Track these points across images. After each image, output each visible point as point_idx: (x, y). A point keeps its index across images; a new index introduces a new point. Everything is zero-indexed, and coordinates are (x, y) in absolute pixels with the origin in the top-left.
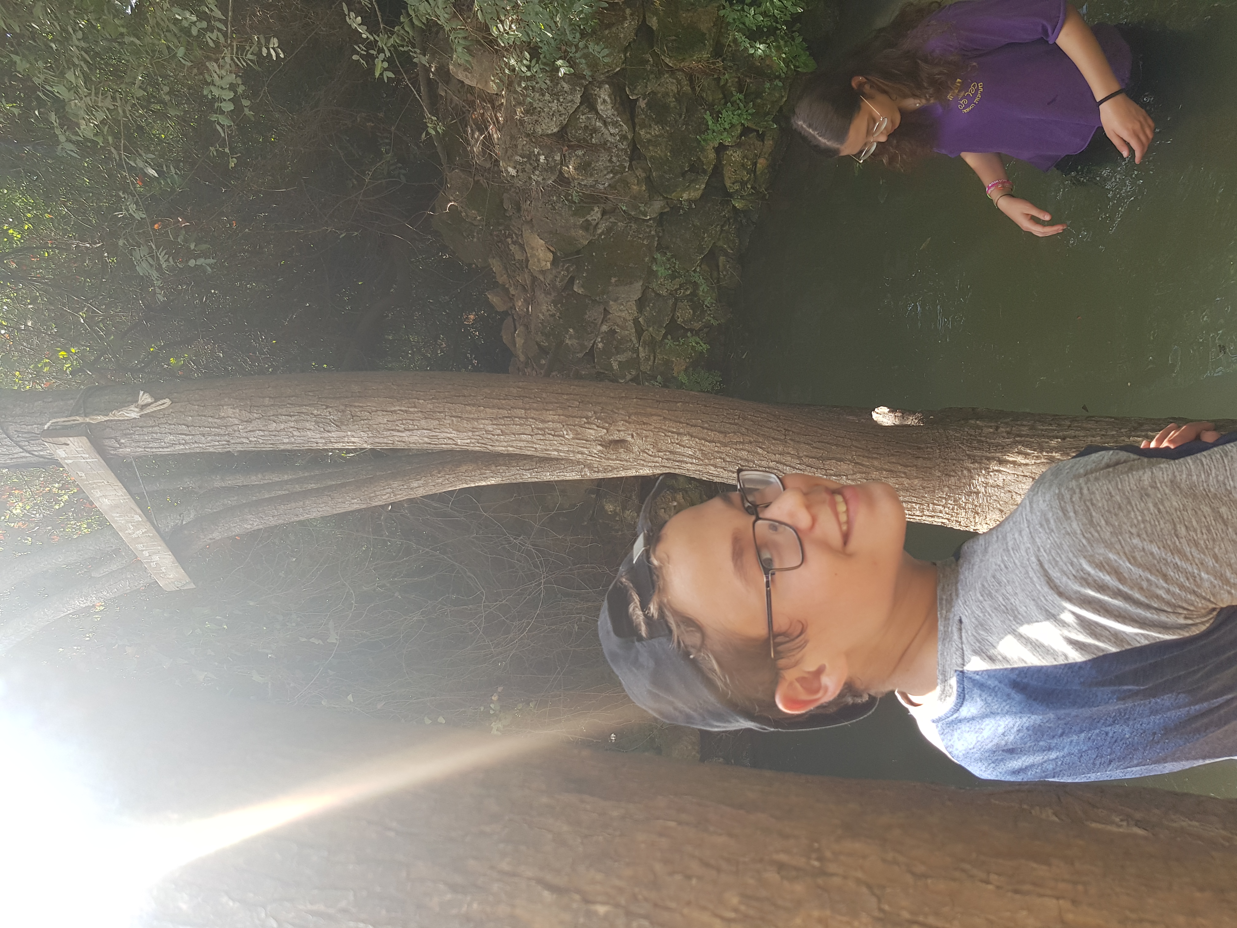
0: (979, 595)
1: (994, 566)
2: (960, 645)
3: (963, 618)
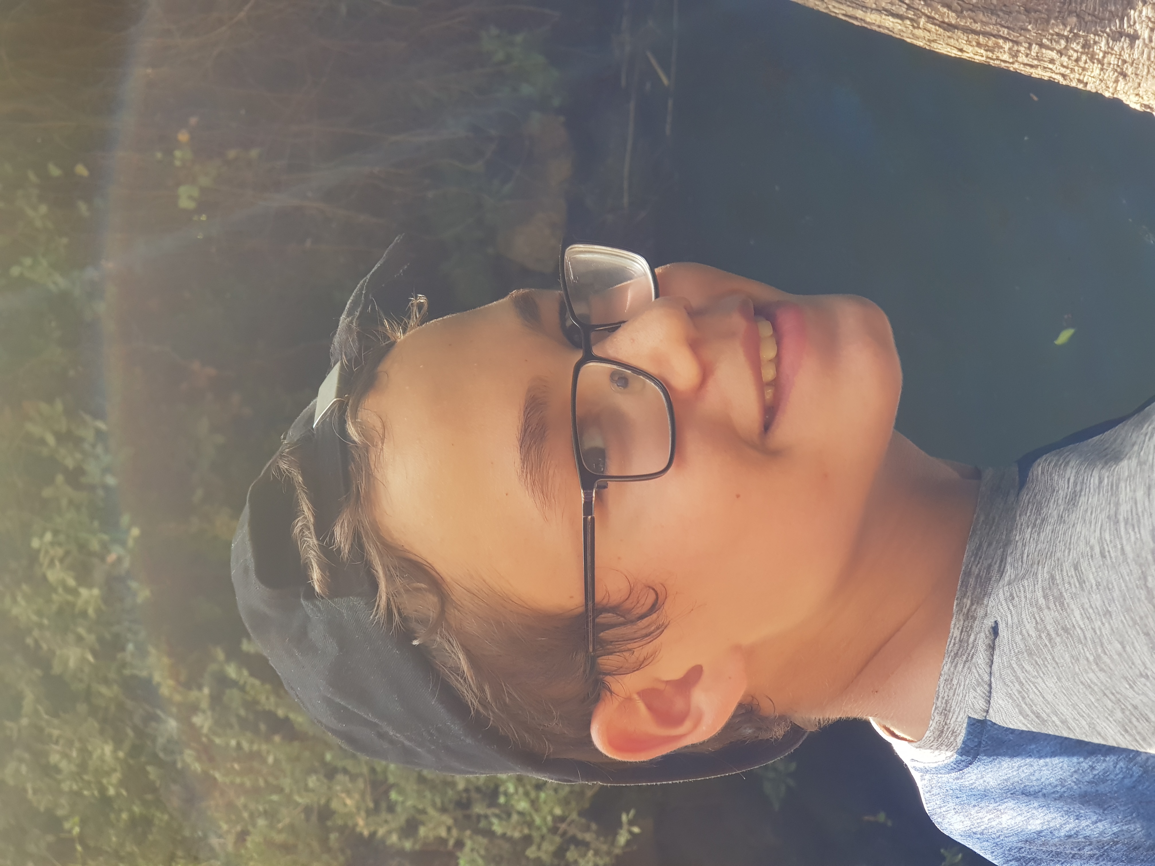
0: (1039, 594)
1: (1082, 544)
2: (986, 678)
3: (1001, 627)
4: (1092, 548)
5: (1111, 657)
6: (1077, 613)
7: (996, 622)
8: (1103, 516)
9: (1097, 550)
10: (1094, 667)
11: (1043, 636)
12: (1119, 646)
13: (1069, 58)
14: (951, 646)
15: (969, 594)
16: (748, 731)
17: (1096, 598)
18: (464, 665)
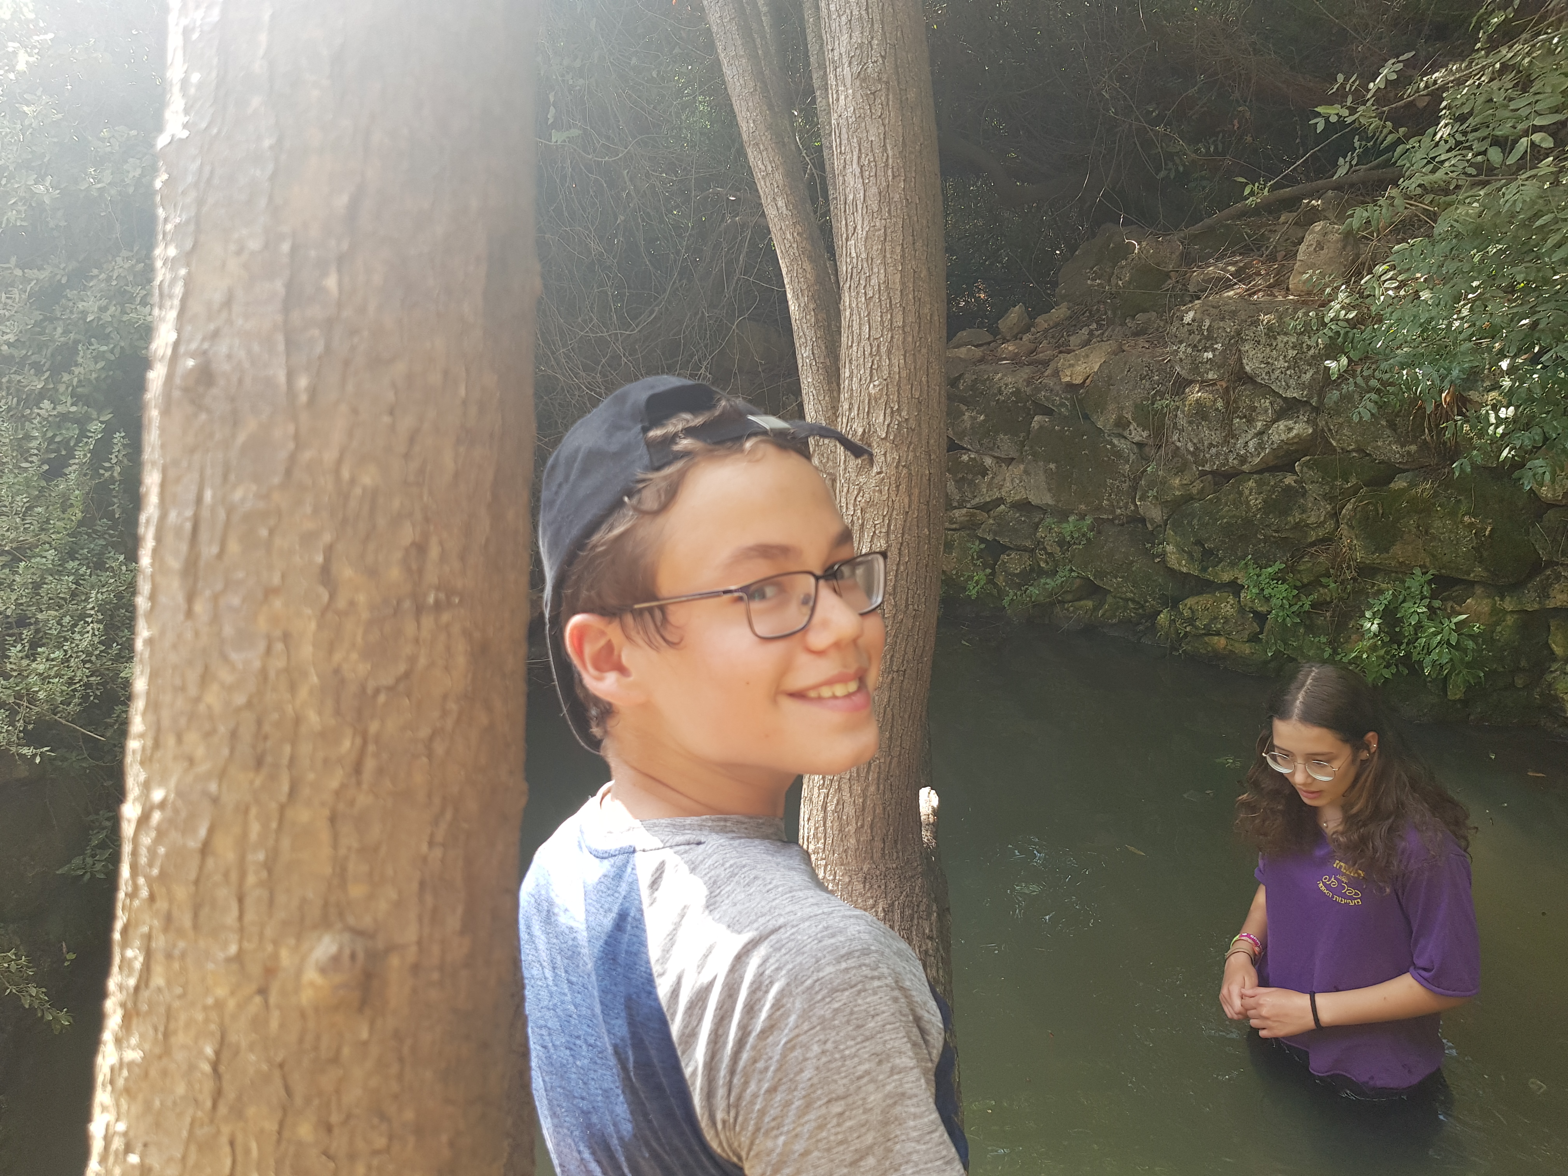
0: (732, 862)
1: (770, 877)
3: (702, 847)
4: (770, 883)
7: (705, 842)
8: (791, 884)
9: (771, 886)
14: (679, 820)
15: (715, 823)
16: (594, 712)
18: (617, 531)
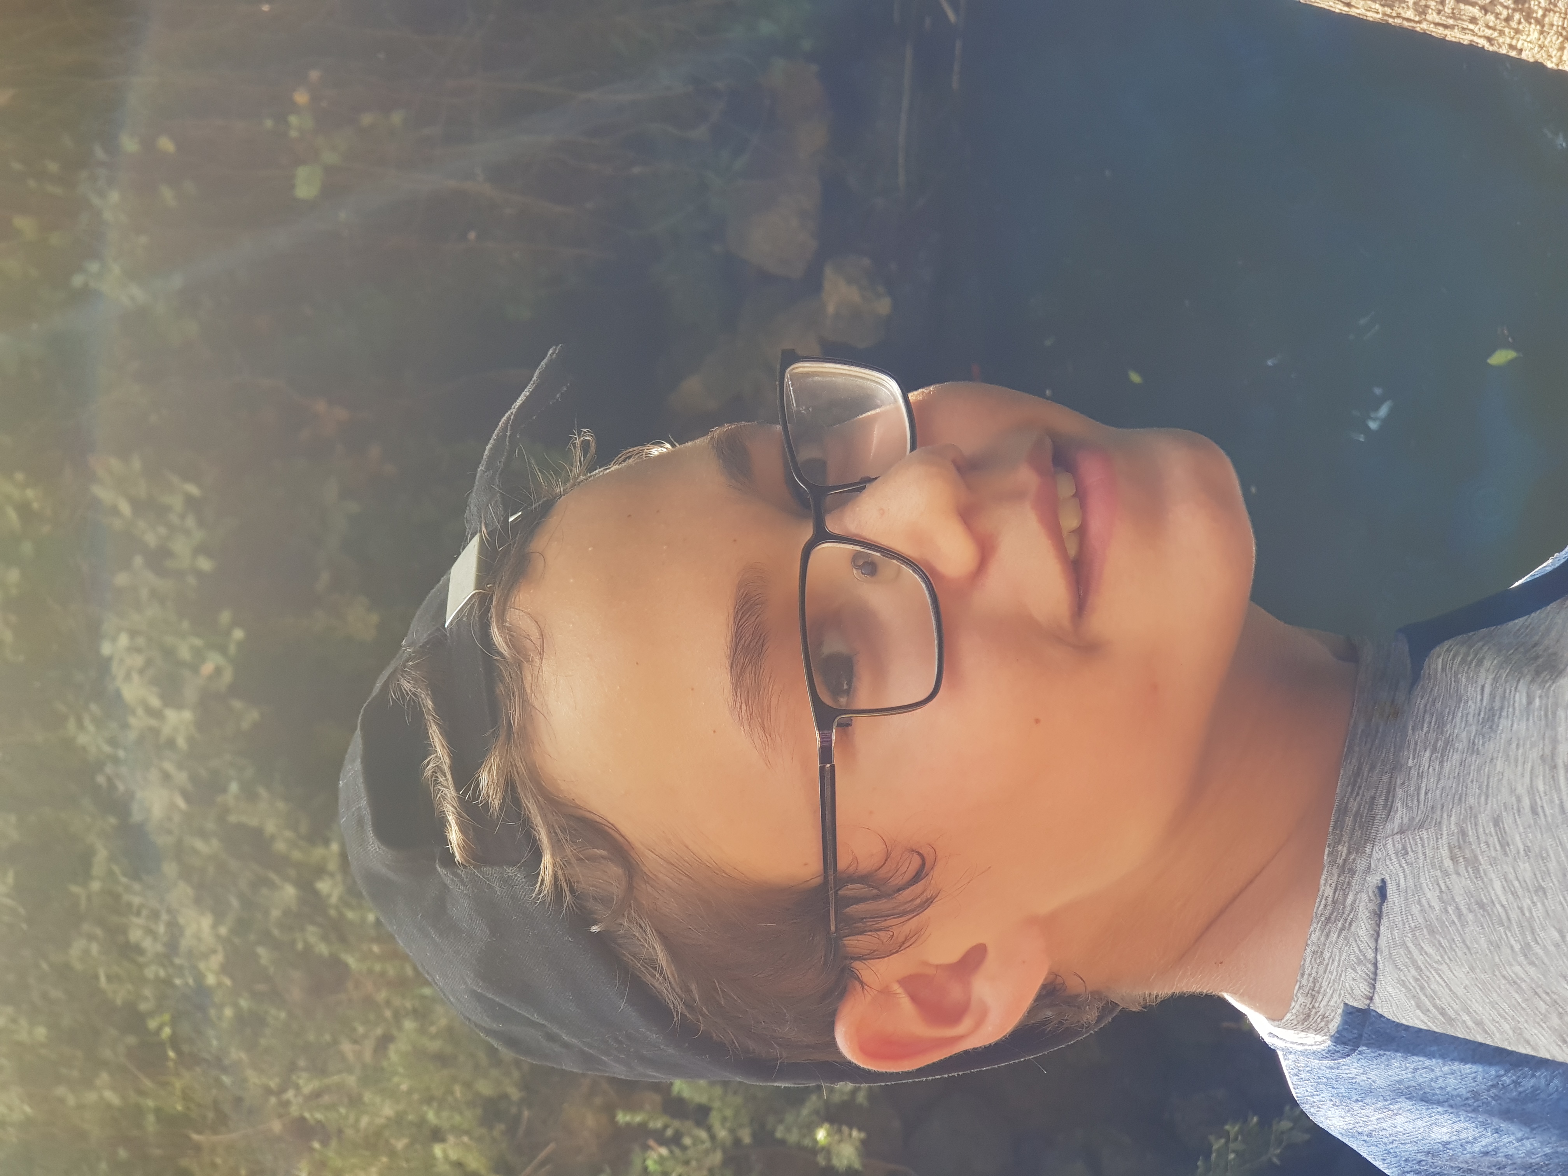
2: (1370, 954)
3: (1391, 888)
4: (1519, 799)
5: (1545, 949)
6: (1497, 885)
7: (1383, 881)
9: (1526, 803)
10: (1521, 959)
11: (1450, 909)
12: (1556, 935)
13: (1497, 16)
14: (1320, 908)
15: (1345, 838)
17: (1525, 868)
18: (662, 957)
